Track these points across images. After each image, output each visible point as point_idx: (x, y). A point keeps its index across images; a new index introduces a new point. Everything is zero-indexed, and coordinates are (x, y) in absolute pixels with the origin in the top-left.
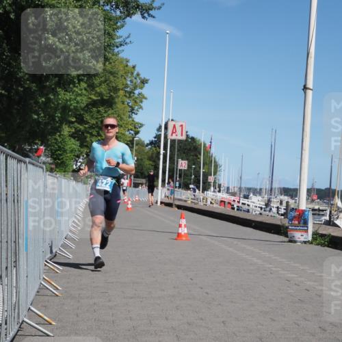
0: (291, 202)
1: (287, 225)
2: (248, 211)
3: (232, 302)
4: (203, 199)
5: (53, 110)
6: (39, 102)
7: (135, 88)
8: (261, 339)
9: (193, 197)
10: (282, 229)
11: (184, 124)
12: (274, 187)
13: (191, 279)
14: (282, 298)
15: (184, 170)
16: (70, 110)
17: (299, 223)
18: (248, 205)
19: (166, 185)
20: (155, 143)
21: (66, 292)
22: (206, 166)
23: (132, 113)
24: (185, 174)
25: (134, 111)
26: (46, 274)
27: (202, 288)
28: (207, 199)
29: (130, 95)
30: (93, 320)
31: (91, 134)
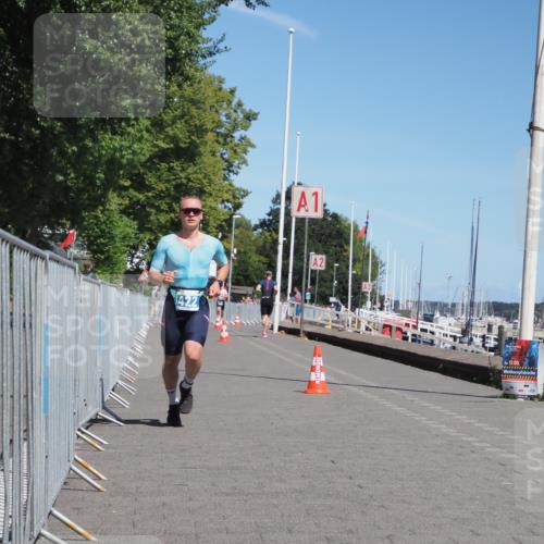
0: (507, 326)
1: (500, 367)
2: (432, 343)
3: (404, 502)
4: (353, 322)
5: (92, 167)
6: (67, 153)
7: (235, 128)
9: (336, 318)
10: (491, 374)
11: (319, 191)
12: (476, 300)
13: (333, 462)
14: (492, 496)
15: (320, 271)
16: (121, 167)
17: (521, 364)
18: (432, 333)
20: (269, 225)
21: (114, 484)
22: (358, 265)
23: (230, 171)
24: (321, 279)
25: (233, 168)
26: (81, 452)
27: (351, 478)
28: (359, 322)
29: (225, 140)
30: (161, 533)
31: (158, 209)
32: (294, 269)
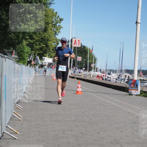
0: (130, 76)
1: (128, 87)
2: (110, 80)
3: (102, 123)
4: (89, 75)
5: (18, 33)
7: (57, 23)
8: (115, 141)
10: (126, 89)
11: (80, 39)
13: (83, 112)
14: (126, 121)
15: (80, 61)
16: (26, 33)
17: (134, 86)
18: (110, 78)
21: (24, 118)
22: (90, 60)
23: (56, 34)
24: (80, 63)
26: (15, 110)
27: (88, 117)
28: (91, 75)
29: (54, 26)
30: (37, 132)
31: (36, 45)
32: (73, 61)
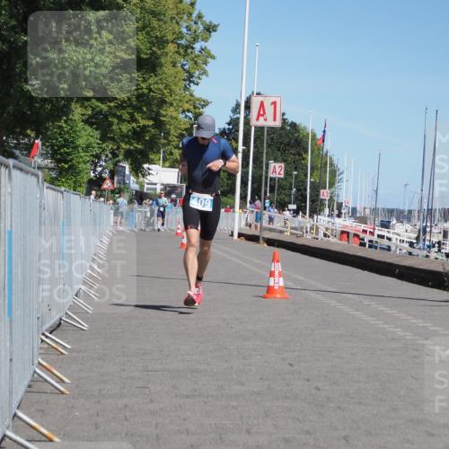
2: (389, 249)
3: (360, 403)
4: (312, 228)
7: (195, 39)
10: (446, 279)
11: (278, 100)
13: (291, 365)
15: (279, 178)
18: (389, 239)
19: (248, 205)
20: (229, 134)
22: (315, 173)
23: (191, 82)
24: (280, 187)
25: (194, 79)
26: (44, 356)
27: (308, 380)
28: (317, 228)
29: (186, 51)
30: (123, 435)
31: (120, 118)
32: (253, 177)
